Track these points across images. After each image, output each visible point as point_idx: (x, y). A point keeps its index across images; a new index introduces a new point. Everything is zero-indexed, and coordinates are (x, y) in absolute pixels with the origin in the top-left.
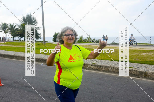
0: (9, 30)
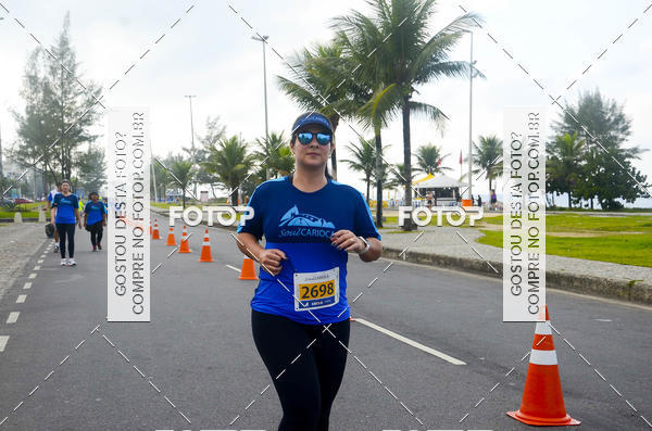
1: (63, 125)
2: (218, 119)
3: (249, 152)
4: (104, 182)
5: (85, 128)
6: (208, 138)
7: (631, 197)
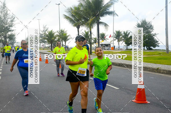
0: (123, 38)
1: (4, 27)
2: (46, 26)
3: (55, 34)
4: (15, 42)
5: (11, 28)
6: (43, 31)
7: (154, 46)
